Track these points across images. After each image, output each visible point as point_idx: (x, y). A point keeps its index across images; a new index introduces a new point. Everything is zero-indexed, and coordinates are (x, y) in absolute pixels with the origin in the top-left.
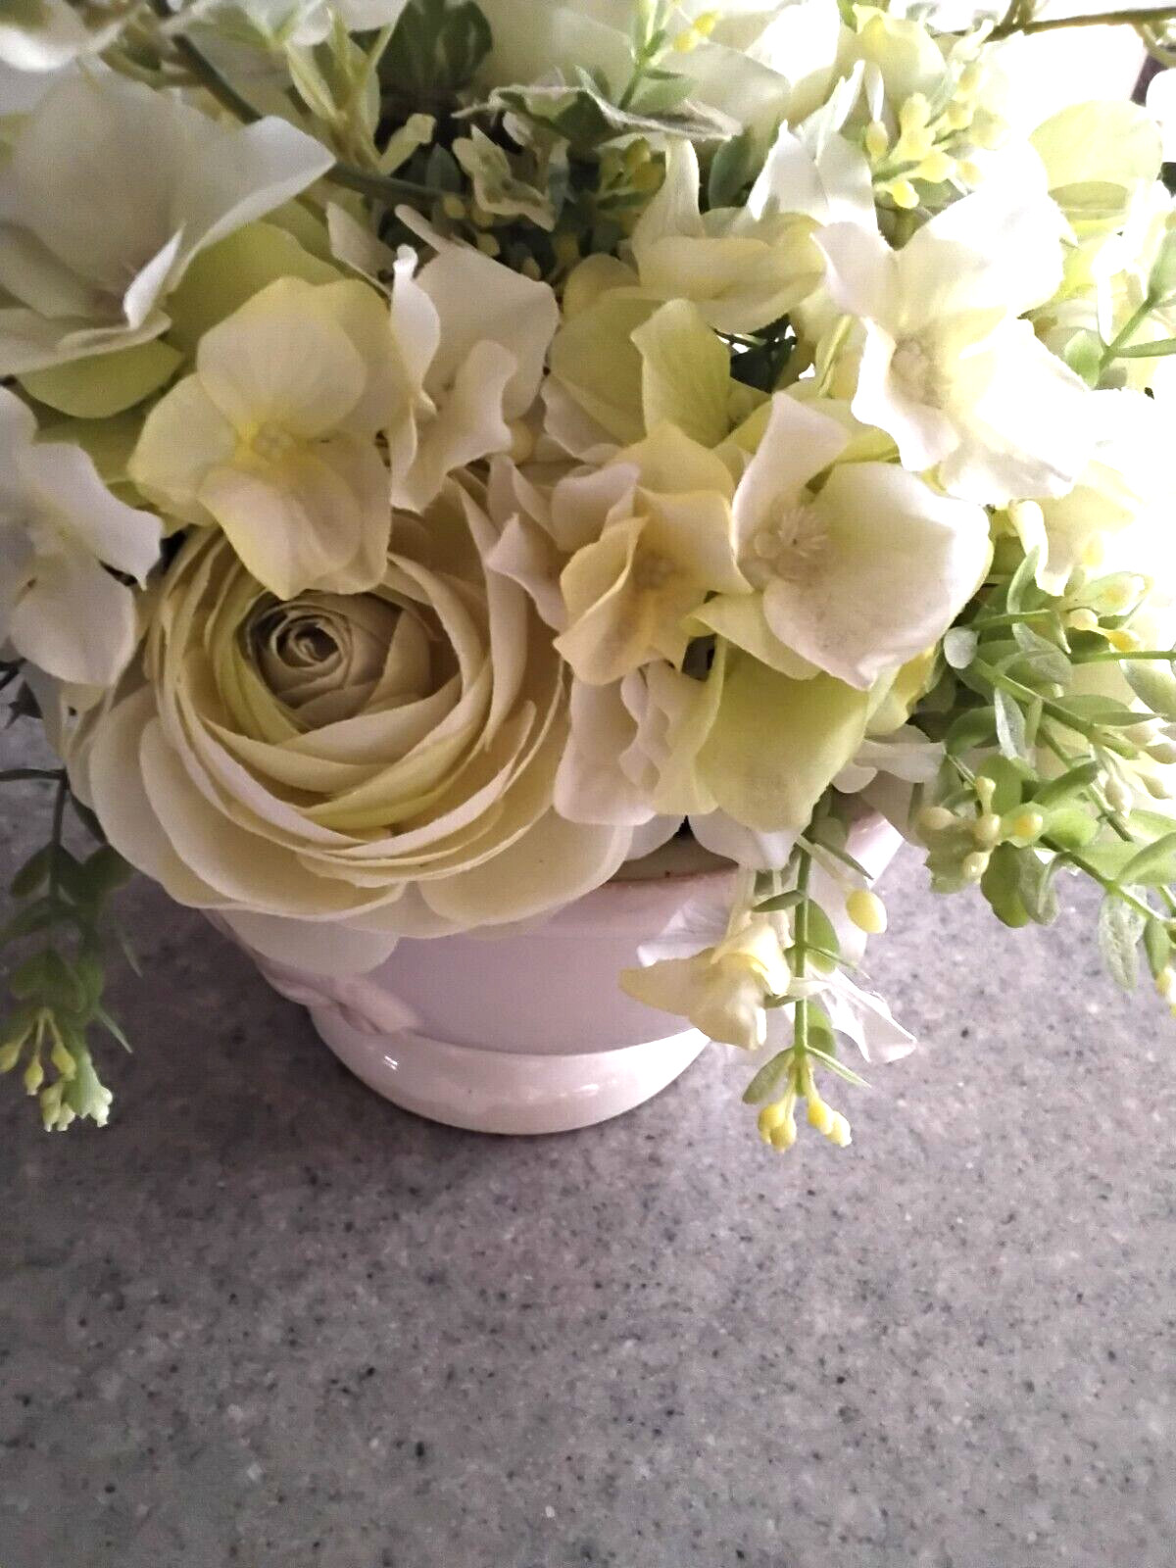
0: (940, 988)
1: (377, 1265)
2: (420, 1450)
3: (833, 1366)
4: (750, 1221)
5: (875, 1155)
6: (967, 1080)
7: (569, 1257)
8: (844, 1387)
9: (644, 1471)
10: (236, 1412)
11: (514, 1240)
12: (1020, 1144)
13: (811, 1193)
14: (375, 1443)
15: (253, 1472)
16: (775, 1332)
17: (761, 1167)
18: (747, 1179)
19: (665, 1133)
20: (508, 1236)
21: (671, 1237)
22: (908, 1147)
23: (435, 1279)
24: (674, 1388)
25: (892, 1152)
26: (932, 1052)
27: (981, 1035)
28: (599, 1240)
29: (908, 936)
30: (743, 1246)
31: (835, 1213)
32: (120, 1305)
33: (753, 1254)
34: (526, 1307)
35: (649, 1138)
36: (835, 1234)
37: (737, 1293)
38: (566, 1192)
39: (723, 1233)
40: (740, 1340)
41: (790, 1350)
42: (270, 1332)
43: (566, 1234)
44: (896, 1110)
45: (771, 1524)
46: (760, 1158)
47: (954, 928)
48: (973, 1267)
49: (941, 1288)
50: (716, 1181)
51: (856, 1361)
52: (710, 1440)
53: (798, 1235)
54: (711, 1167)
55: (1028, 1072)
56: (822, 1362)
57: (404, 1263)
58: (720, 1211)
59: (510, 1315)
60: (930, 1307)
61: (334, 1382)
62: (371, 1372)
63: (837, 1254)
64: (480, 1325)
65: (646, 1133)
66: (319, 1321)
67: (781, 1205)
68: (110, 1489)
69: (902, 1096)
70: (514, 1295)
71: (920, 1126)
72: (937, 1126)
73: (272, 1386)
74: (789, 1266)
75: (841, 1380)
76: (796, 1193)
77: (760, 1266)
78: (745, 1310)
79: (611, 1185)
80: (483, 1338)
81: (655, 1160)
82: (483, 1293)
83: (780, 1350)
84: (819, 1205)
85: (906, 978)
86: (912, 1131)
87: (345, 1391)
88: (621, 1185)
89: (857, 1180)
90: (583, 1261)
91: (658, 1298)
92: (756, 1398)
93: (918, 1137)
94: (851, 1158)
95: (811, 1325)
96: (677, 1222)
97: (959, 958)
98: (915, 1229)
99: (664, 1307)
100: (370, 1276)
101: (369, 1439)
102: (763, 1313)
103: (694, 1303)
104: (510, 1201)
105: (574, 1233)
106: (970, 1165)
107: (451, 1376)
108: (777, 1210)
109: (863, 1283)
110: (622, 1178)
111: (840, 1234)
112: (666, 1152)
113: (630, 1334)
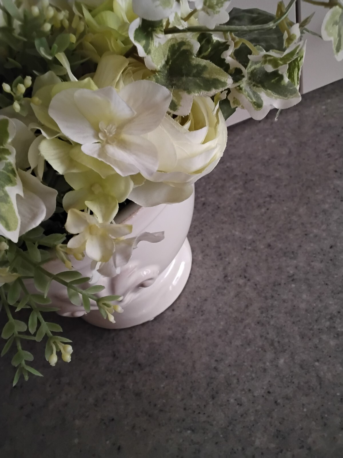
1: (123, 386)
2: (119, 448)
4: (243, 398)
5: (299, 383)
7: (179, 397)
10: (77, 422)
11: (164, 387)
13: (269, 392)
14: (108, 442)
15: (76, 441)
16: (240, 441)
17: (253, 379)
18: (246, 383)
19: (222, 360)
20: (162, 386)
21: (213, 398)
22: (314, 382)
23: (138, 395)
24: (199, 451)
25: (306, 383)
26: (337, 345)
28: (190, 393)
30: (237, 407)
31: (276, 402)
32: (59, 383)
33: (240, 410)
34: (161, 411)
35: (216, 361)
36: (274, 410)
37: (230, 423)
38: (184, 375)
39: (232, 401)
40: (226, 441)
41: (243, 449)
42: (91, 400)
43: (180, 389)
44: (313, 366)
46: (254, 375)
48: (326, 435)
49: (310, 440)
50: (235, 381)
53: (259, 407)
54: (234, 375)
57: (131, 387)
58: (233, 392)
59: (156, 412)
60: (302, 447)
61: (103, 420)
62: (113, 420)
63: (272, 418)
64: (146, 413)
65: (215, 358)
66: (104, 400)
67: (256, 394)
68: (43, 435)
69: (318, 361)
70: (159, 406)
71: (322, 374)
72: (329, 376)
73: (88, 417)
74: (252, 418)
76: (263, 391)
77: (242, 416)
78: (232, 430)
79: (199, 375)
80: (146, 417)
81: (216, 369)
82: (150, 402)
83: (240, 448)
84: (271, 398)
85: (335, 313)
86: (318, 376)
87: (105, 423)
88: (202, 376)
89: (289, 391)
90: (182, 399)
91: (203, 418)
93: (319, 379)
94: (289, 382)
95: (254, 442)
96: (217, 393)
98: (306, 415)
99: (204, 422)
100: (120, 389)
101: (107, 440)
102: (237, 433)
103: (215, 423)
104: (166, 374)
105: (182, 389)
106: (338, 394)
107: (134, 427)
108: (254, 396)
109: (279, 431)
110: (203, 373)
111: (276, 410)
112: (221, 367)
113: (190, 428)
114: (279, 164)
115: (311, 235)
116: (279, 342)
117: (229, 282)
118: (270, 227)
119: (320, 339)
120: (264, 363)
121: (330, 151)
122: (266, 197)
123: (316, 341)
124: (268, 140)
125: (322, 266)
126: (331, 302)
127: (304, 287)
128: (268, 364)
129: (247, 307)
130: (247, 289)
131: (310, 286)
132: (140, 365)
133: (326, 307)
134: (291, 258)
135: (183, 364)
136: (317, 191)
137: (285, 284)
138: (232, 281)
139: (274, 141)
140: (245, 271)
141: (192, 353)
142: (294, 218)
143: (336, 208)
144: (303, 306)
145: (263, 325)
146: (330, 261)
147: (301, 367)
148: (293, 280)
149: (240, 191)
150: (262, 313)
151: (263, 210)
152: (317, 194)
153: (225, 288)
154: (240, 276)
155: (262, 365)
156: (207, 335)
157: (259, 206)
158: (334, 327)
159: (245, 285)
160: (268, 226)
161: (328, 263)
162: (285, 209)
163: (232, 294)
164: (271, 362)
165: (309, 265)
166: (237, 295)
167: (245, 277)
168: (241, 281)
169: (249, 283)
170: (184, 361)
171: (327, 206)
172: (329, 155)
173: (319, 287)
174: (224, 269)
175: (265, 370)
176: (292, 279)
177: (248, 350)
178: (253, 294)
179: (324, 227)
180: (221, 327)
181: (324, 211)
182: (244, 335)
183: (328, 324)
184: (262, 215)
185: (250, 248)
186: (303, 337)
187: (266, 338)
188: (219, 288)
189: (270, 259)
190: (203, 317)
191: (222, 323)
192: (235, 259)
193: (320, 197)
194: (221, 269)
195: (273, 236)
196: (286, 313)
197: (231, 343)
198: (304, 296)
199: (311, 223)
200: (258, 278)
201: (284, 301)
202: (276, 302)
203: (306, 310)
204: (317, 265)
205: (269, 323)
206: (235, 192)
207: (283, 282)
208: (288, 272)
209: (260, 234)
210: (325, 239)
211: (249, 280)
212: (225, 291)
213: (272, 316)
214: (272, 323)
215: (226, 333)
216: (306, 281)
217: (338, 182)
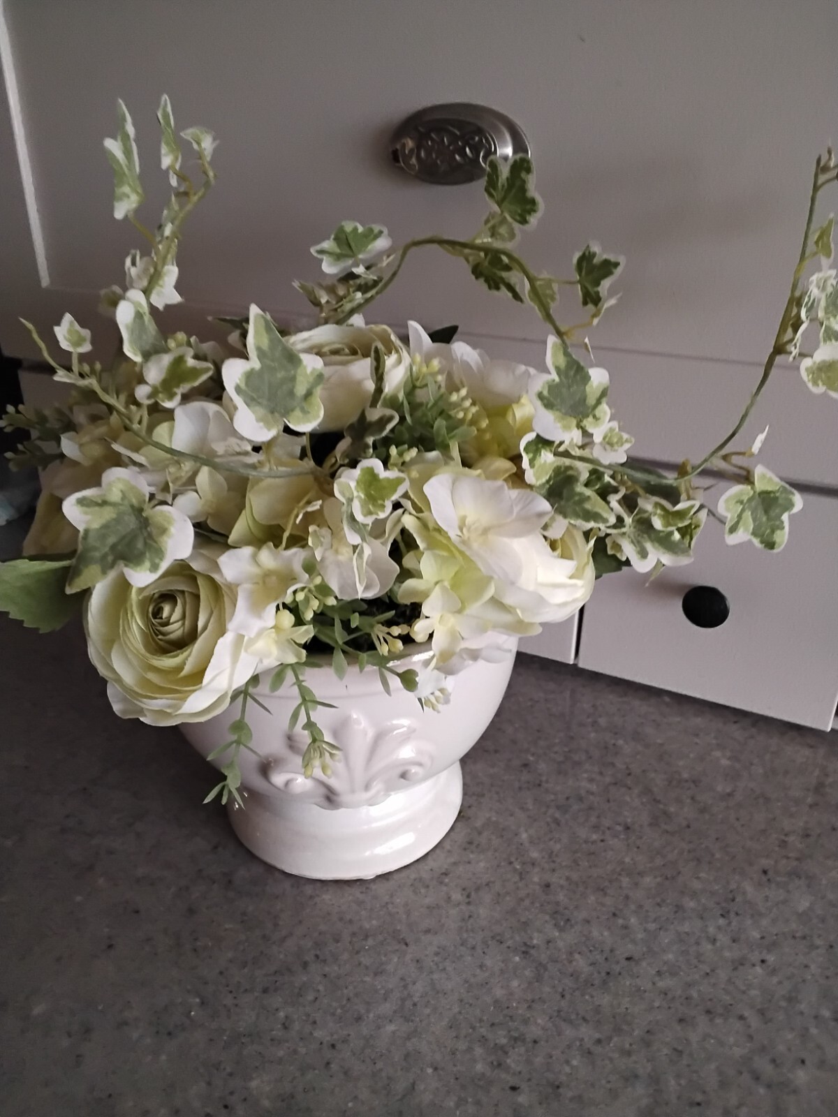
0: (539, 1060)
1: (187, 889)
2: (110, 946)
3: (233, 1100)
4: (297, 1023)
5: (381, 1070)
6: (478, 1103)
7: (230, 955)
8: (224, 1111)
9: (136, 1036)
10: (101, 881)
11: (226, 930)
13: (333, 1046)
14: (106, 930)
15: (79, 898)
16: (238, 1062)
17: (333, 1014)
18: (321, 1011)
19: (325, 961)
20: (227, 926)
21: (265, 991)
22: (400, 1086)
23: (191, 911)
24: (183, 1030)
25: (389, 1078)
26: (483, 1074)
27: (522, 1099)
28: (246, 962)
29: (564, 1025)
30: (280, 1026)
31: (328, 1064)
32: (131, 824)
33: (278, 1033)
34: (195, 950)
35: (317, 956)
36: (315, 1069)
37: (250, 1035)
38: (264, 937)
39: (282, 1014)
40: (224, 1048)
41: (231, 1074)
42: (140, 872)
43: (241, 948)
44: (422, 1069)
45: (131, 1104)
46: (339, 1011)
47: (598, 1050)
50: (310, 997)
51: (242, 1111)
52: (164, 1057)
53: (303, 1050)
54: (318, 991)
56: (232, 1093)
57: (194, 896)
58: (294, 1006)
59: (188, 947)
61: (128, 903)
62: (137, 912)
63: (303, 1075)
64: (177, 939)
65: (318, 953)
66: (152, 884)
67: (316, 1033)
68: (55, 863)
69: (436, 1069)
70: (199, 943)
71: (421, 1087)
72: (427, 1098)
73: (117, 885)
74: (281, 1053)
75: (226, 1107)
76: (328, 1038)
77: (272, 1040)
78: (243, 1043)
79: (280, 952)
80: (172, 943)
81: (305, 965)
82: (194, 931)
83: (229, 1070)
84: (328, 1054)
85: (529, 1037)
86: (413, 1084)
87: (126, 908)
88: (282, 956)
89: (358, 1067)
90: (231, 961)
91: (229, 1001)
92: (196, 1069)
93: (410, 1090)
94: (370, 1058)
95: (251, 1079)
96: (276, 990)
97: (575, 1063)
98: (345, 1111)
99: (225, 1006)
100: (181, 889)
101: (107, 927)
102: (245, 1052)
103: (235, 1018)
105: (244, 950)
107: (148, 940)
108: (311, 1034)
109: (292, 1096)
110: (286, 956)
111: (317, 1072)
112: (313, 967)
113: (203, 998)
114: (693, 798)
115: (620, 921)
116: (415, 1005)
117: (441, 883)
118: (578, 865)
119: (470, 1050)
120: (368, 1011)
121: (792, 839)
122: (619, 824)
123: (463, 1046)
124: (718, 754)
125: (586, 969)
126: (539, 1021)
127: (528, 973)
128: (371, 1015)
129: (428, 931)
130: (453, 912)
131: (539, 978)
132: (230, 882)
133: (526, 1022)
134: (556, 925)
135: (276, 925)
136: (702, 875)
137: (509, 947)
138: (446, 885)
139: (725, 762)
140: (478, 889)
141: (300, 922)
142: (625, 881)
143: (702, 918)
144: (499, 992)
145: (421, 969)
146: (603, 974)
147: (407, 1056)
149: (594, 787)
150: (437, 954)
151: (595, 837)
152: (698, 878)
153: (428, 887)
154: (464, 889)
155: (363, 1011)
156: (341, 919)
157: (596, 827)
158: (506, 1053)
159: (457, 905)
160: (576, 862)
161: (599, 973)
162: (627, 860)
163: (427, 901)
164: (379, 1017)
165: (570, 954)
166: (431, 908)
167: (468, 896)
168: (457, 896)
169: (463, 907)
170: (281, 923)
171: (690, 904)
172: (783, 844)
173: (547, 989)
174: (455, 864)
175: (359, 1019)
176: (526, 950)
177: (367, 979)
178: (452, 923)
179: (652, 926)
180: (367, 926)
181: (679, 908)
182: (384, 959)
183: (504, 1041)
184: (586, 842)
185: (518, 867)
186: (452, 1026)
187: (405, 987)
188: (421, 879)
189: (527, 902)
190: (360, 896)
191: (374, 922)
192: (482, 864)
193: (697, 885)
194: (452, 860)
195: (568, 879)
196: (466, 981)
197: (358, 952)
198: (515, 983)
199: (641, 907)
200: (483, 912)
201: (481, 966)
202: (469, 958)
203: (496, 1001)
204: (580, 963)
205: (431, 973)
206: (584, 784)
207: (509, 943)
208: (531, 938)
209: (554, 862)
210: (634, 942)
211: (469, 903)
212: (423, 891)
213: (445, 969)
214: (435, 976)
215: (366, 937)
216: (541, 967)
217: (748, 888)
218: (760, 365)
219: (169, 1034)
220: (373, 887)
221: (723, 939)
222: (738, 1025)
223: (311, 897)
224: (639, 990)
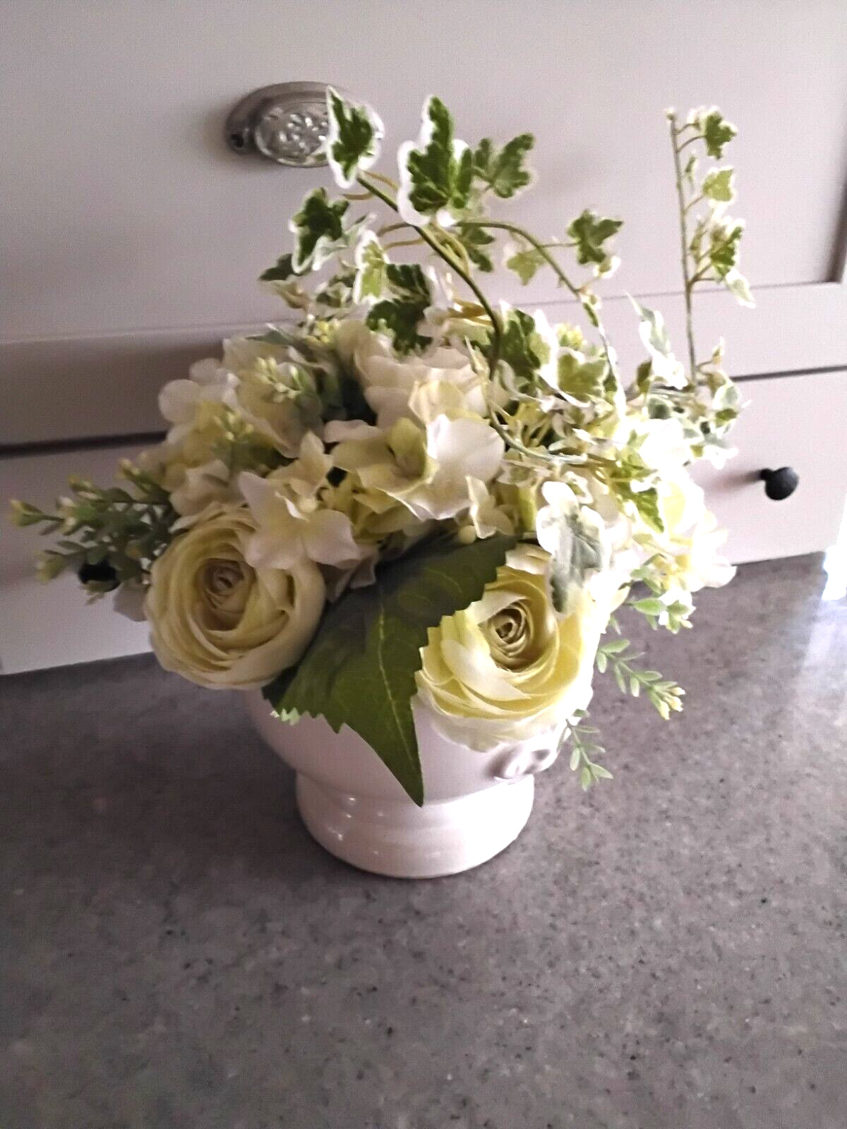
0: (754, 874)
1: (390, 942)
2: (390, 1031)
3: (630, 1050)
4: (600, 968)
5: (687, 953)
6: (758, 926)
7: (492, 961)
8: (634, 1062)
9: (506, 1072)
10: (305, 991)
11: (464, 947)
12: (784, 966)
13: (641, 962)
14: (368, 1022)
16: (600, 1025)
17: (614, 943)
18: (604, 948)
19: (562, 914)
20: (461, 944)
22: (710, 952)
23: (418, 955)
24: (534, 1038)
25: (698, 952)
26: (740, 906)
27: (774, 904)
28: (511, 958)
29: (740, 845)
30: (592, 979)
31: (653, 975)
32: (263, 930)
33: (598, 984)
34: (463, 979)
35: (553, 915)
36: (650, 986)
37: (582, 1001)
38: (498, 931)
39: (583, 970)
40: (578, 1024)
41: (607, 1036)
42: (330, 958)
43: (493, 950)
44: (707, 932)
45: (571, 1116)
46: (615, 938)
47: (772, 845)
48: (733, 1021)
49: (709, 1027)
50: (585, 944)
51: (645, 1051)
52: (548, 1067)
53: (628, 981)
54: (584, 936)
55: (800, 929)
56: (624, 1046)
57: (404, 944)
58: (584, 959)
59: (453, 981)
60: (700, 1035)
61: (355, 989)
62: (374, 989)
63: (649, 995)
64: (436, 982)
65: (550, 912)
66: (355, 960)
67: (621, 963)
68: (237, 1009)
69: (713, 925)
70: (457, 972)
71: (720, 943)
73: (324, 983)
74: (618, 995)
75: (633, 1058)
76: (632, 960)
77: (600, 991)
78: (586, 1010)
79: (524, 932)
80: (437, 988)
81: (552, 926)
82: (441, 967)
83: (601, 1035)
84: (645, 970)
85: (734, 866)
87: (359, 994)
88: (530, 934)
89: (673, 962)
90: (499, 965)
91: (536, 992)
92: (581, 1055)
93: (718, 949)
94: (672, 950)
95: (624, 1026)
96: (557, 959)
97: (772, 861)
98: (702, 994)
99: (539, 997)
100: (385, 946)
101: (365, 1019)
102: (596, 1014)
103: (557, 999)
104: (466, 929)
105: (497, 951)
106: (747, 969)
107: (414, 1001)
108: (618, 966)
109: (662, 1014)
110: (532, 931)
111: (655, 986)
112: (560, 923)
113: (516, 1006)
115: (690, 762)
116: (652, 897)
118: (627, 742)
119: (715, 899)
120: (632, 923)
121: (709, 656)
123: (709, 899)
125: (710, 803)
126: (726, 852)
127: (684, 828)
129: (597, 846)
130: (596, 822)
131: (694, 828)
132: (418, 913)
133: (720, 858)
134: (662, 788)
135: (495, 916)
137: (655, 821)
138: (568, 808)
141: (509, 901)
142: (663, 735)
143: (724, 731)
144: (686, 852)
145: (625, 872)
146: (721, 799)
147: (689, 931)
148: (667, 817)
150: (622, 856)
151: (613, 718)
153: (559, 817)
154: (583, 803)
155: (629, 926)
156: (534, 879)
158: (735, 884)
159: (592, 816)
160: (622, 740)
161: (718, 800)
163: (572, 826)
164: (642, 921)
165: (690, 800)
166: (580, 828)
168: (586, 811)
169: (597, 815)
170: (496, 912)
171: (710, 727)
172: (709, 662)
173: (707, 830)
174: (556, 790)
175: (633, 933)
176: (665, 815)
177: (604, 904)
178: (604, 829)
179: (709, 753)
180: (557, 871)
181: (707, 734)
182: (596, 883)
183: (724, 879)
184: (612, 724)
186: (688, 892)
187: (631, 891)
188: (548, 815)
189: (628, 784)
190: (525, 854)
191: (558, 865)
195: (631, 754)
196: (660, 860)
197: (575, 892)
198: (686, 840)
199: (689, 746)
200: (612, 809)
201: (656, 843)
202: (642, 845)
203: (692, 859)
204: (703, 802)
205: (634, 870)
207: (652, 818)
208: (659, 806)
210: (711, 769)
211: (597, 810)
212: (559, 822)
213: (638, 862)
214: (639, 870)
215: (566, 879)
216: (686, 819)
217: (724, 698)
218: (680, 293)
219: (528, 1049)
220: (525, 840)
221: (749, 736)
222: (812, 780)
223: (493, 879)
224: (748, 796)
